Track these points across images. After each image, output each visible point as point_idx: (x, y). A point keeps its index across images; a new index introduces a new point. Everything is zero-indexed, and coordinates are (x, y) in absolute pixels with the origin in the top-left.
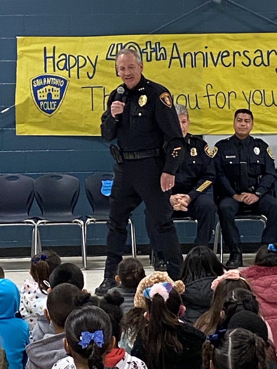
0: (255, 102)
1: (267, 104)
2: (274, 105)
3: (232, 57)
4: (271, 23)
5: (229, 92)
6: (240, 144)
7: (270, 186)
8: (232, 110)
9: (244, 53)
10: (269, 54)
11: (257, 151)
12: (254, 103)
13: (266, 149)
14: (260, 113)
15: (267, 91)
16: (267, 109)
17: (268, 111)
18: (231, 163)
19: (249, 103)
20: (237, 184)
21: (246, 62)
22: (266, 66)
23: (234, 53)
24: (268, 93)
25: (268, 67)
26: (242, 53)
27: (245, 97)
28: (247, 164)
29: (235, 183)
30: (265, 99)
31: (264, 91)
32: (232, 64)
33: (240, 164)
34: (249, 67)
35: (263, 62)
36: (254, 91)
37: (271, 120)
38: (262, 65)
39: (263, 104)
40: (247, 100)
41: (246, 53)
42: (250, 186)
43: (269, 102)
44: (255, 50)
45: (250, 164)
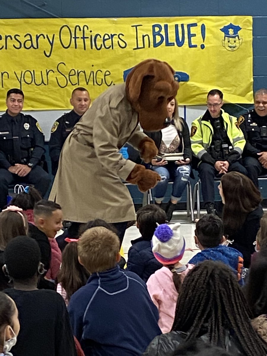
0: (26, 81)
1: (36, 83)
2: (43, 84)
3: (5, 41)
4: (39, 10)
5: (2, 73)
6: (12, 121)
7: (40, 158)
8: (5, 89)
9: (15, 37)
10: (37, 37)
11: (27, 126)
12: (25, 83)
13: (36, 123)
14: (31, 92)
15: (36, 71)
16: (37, 88)
17: (38, 89)
18: (5, 138)
19: (20, 82)
20: (10, 156)
21: (18, 44)
22: (35, 49)
23: (6, 37)
24: (38, 73)
25: (36, 50)
26: (13, 37)
27: (17, 76)
28: (19, 138)
29: (9, 155)
30: (35, 78)
31: (34, 71)
32: (5, 47)
33: (12, 140)
34: (20, 49)
35: (32, 45)
36: (25, 71)
37: (40, 97)
38: (32, 48)
39: (33, 83)
40: (18, 80)
41: (17, 37)
42: (23, 159)
43: (39, 81)
44: (25, 34)
45: (22, 138)
